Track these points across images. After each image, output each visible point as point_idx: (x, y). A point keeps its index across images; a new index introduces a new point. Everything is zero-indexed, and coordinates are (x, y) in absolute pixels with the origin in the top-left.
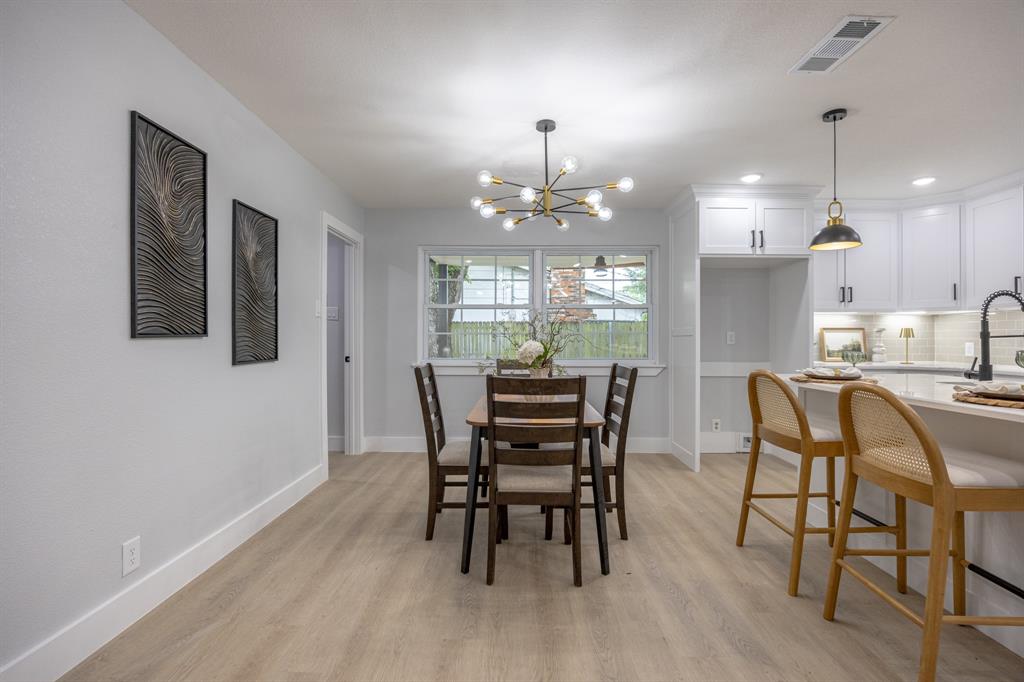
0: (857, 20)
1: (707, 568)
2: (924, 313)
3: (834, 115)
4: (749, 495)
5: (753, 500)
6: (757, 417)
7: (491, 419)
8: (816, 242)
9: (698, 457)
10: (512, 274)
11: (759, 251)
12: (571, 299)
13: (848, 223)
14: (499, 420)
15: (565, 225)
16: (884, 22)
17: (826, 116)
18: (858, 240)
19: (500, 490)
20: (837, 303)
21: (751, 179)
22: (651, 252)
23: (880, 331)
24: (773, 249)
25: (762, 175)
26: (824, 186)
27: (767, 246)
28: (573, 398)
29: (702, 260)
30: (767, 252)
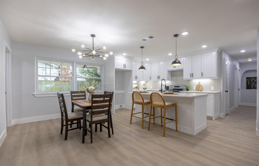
0: (152, 36)
1: (129, 128)
2: (145, 81)
3: (142, 47)
4: (132, 114)
5: (133, 115)
6: (133, 100)
7: (92, 104)
8: (139, 69)
9: (115, 110)
10: (46, 66)
11: (125, 68)
12: (66, 74)
13: (144, 66)
14: (93, 105)
15: (94, 59)
16: (154, 37)
17: (141, 47)
18: (145, 69)
19: (93, 121)
20: (135, 79)
21: (125, 54)
22: (102, 66)
23: (140, 84)
24: (127, 68)
25: (127, 54)
26: (134, 57)
27: (126, 68)
28: (94, 99)
29: (115, 69)
30: (126, 69)
